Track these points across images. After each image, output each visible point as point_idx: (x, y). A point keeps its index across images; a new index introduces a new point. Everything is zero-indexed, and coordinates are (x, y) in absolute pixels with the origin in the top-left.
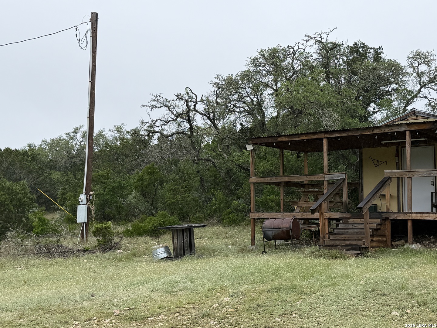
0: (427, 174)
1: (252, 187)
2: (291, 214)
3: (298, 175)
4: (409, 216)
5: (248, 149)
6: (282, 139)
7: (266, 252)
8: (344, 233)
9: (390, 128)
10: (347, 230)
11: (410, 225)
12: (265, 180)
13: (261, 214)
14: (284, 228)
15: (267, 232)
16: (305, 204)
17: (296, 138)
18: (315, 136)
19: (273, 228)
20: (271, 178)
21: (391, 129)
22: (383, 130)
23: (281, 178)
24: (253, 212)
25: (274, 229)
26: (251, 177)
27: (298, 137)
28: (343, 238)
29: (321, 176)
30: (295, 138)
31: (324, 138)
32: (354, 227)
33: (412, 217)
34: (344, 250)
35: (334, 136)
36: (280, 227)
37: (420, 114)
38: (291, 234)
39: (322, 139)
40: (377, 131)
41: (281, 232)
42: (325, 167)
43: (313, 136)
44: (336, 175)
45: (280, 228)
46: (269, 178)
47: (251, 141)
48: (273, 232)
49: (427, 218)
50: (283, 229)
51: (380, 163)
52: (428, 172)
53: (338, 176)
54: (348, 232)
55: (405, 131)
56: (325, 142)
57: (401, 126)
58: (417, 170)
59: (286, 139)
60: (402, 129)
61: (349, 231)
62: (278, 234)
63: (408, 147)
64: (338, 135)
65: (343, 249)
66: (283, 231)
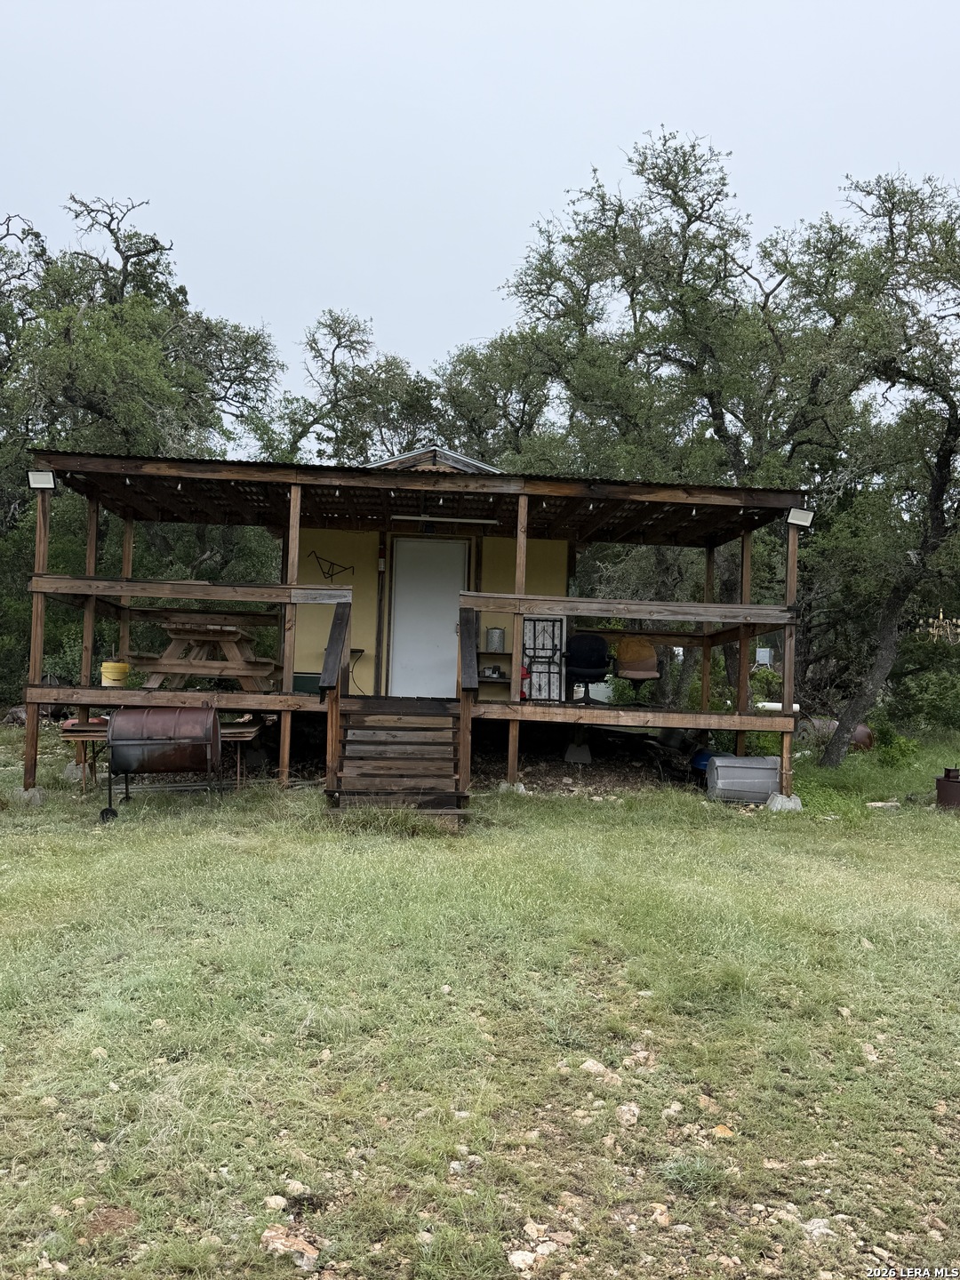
0: (565, 608)
1: (38, 605)
2: (175, 697)
3: (207, 583)
4: (515, 711)
5: (33, 486)
6: (158, 469)
7: (115, 814)
8: (373, 755)
9: (481, 482)
10: (381, 748)
11: (514, 733)
12: (90, 586)
13: (70, 691)
14: (185, 738)
15: (125, 749)
16: (180, 665)
17: (206, 471)
18: (266, 475)
19: (145, 736)
20: (112, 584)
21: (484, 486)
22: (463, 484)
23: (147, 585)
24: (37, 683)
25: (148, 742)
26: (40, 576)
27: (214, 472)
28: (382, 768)
29: (280, 592)
30: (201, 471)
31: (295, 484)
32: (391, 739)
33: (522, 713)
34: (413, 806)
35: (326, 481)
36: (171, 735)
37: (448, 460)
38: (209, 757)
39: (288, 486)
40: (446, 486)
41: (175, 749)
42: (293, 566)
43: (261, 474)
44: (325, 592)
45: (170, 739)
46: (106, 583)
47: (43, 462)
48: (146, 749)
49: (559, 719)
50: (183, 741)
51: (337, 569)
52: (569, 605)
53: (331, 597)
54: (385, 752)
55: (517, 496)
56: (295, 496)
57: (509, 481)
58: (541, 597)
59: (173, 472)
60: (512, 488)
61: (389, 748)
62: (163, 755)
63: (522, 538)
64: (336, 482)
65: (409, 804)
66: (180, 749)
